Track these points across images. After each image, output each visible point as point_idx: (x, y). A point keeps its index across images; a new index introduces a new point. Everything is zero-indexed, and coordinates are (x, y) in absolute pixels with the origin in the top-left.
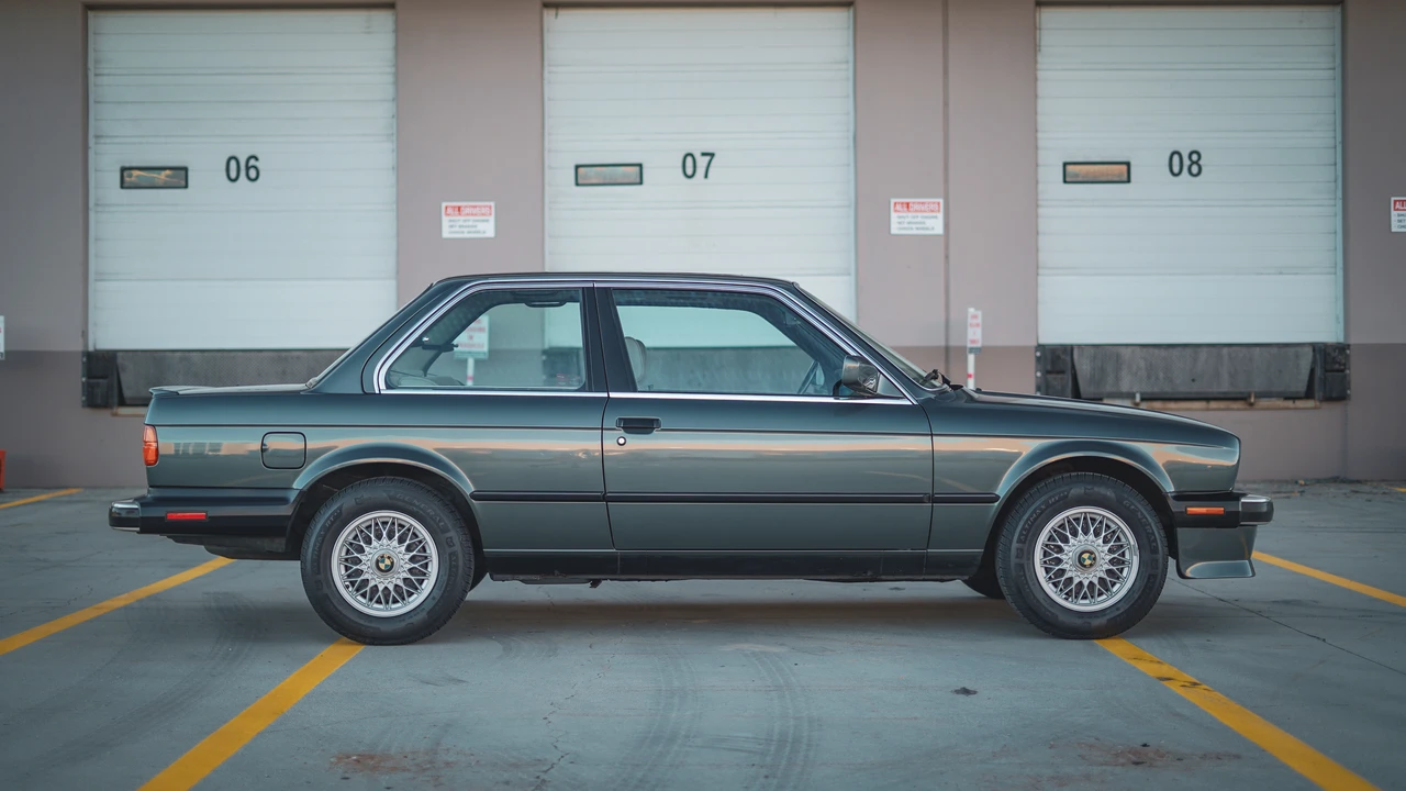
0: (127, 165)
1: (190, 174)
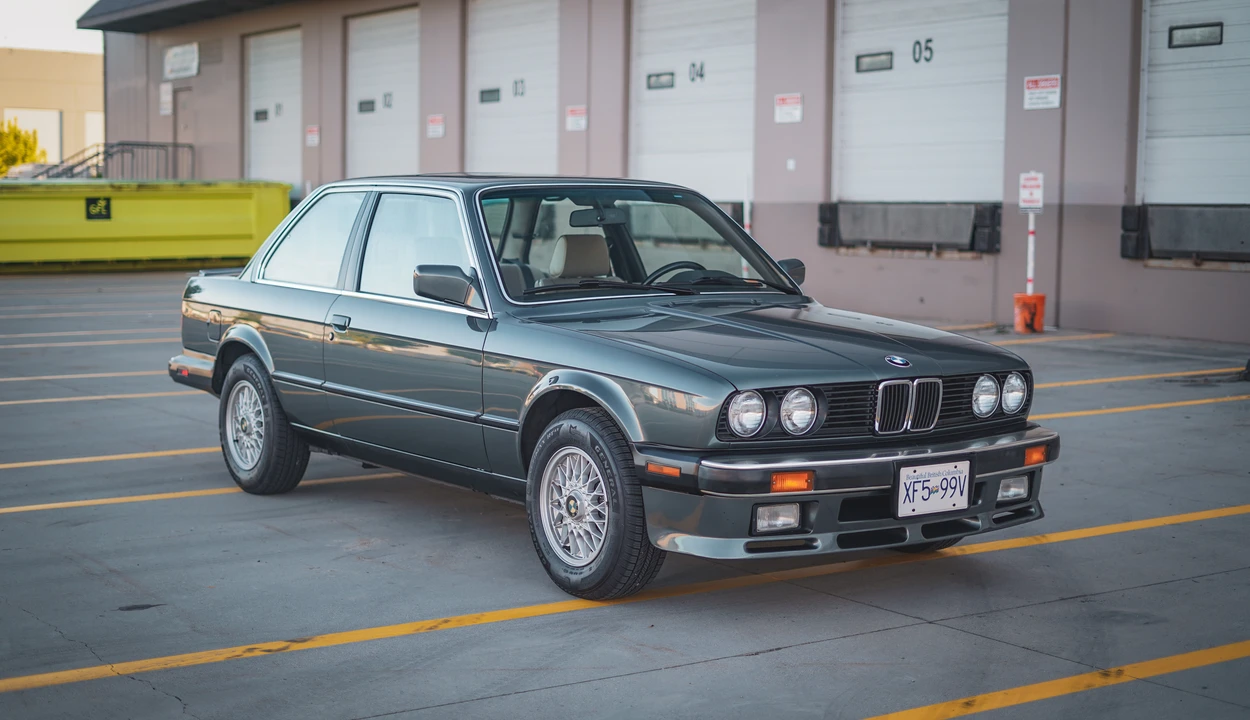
0: (1175, 25)
1: (1225, 28)
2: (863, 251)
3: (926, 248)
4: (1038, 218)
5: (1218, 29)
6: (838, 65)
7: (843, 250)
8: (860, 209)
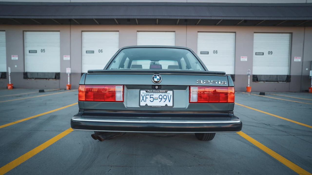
0: (87, 50)
2: (33, 79)
3: (46, 79)
4: (69, 74)
5: (93, 52)
6: (25, 52)
7: (29, 79)
8: (32, 73)
